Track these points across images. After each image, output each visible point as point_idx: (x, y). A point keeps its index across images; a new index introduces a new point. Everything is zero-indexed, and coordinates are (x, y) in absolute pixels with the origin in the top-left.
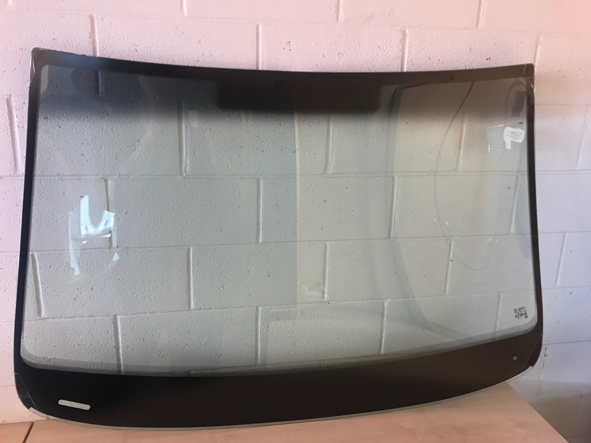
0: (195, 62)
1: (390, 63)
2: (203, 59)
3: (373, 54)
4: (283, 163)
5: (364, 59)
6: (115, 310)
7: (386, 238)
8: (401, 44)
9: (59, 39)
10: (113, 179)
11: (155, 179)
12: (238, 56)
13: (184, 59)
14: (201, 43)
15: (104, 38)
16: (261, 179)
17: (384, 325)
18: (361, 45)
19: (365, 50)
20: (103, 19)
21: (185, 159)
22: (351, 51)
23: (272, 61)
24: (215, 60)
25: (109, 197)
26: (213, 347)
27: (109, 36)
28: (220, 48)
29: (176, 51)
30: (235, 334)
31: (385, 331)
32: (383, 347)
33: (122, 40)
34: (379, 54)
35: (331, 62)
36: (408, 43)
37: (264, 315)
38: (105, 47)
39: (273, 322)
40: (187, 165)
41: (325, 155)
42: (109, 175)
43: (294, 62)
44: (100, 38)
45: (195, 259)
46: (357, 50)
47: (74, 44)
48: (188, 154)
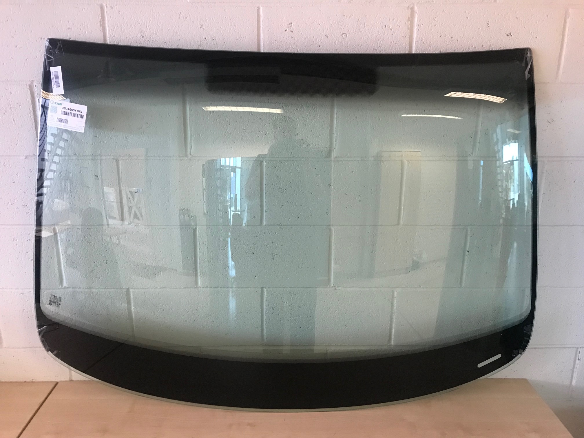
0: (198, 46)
1: (397, 42)
2: (205, 43)
3: (379, 33)
4: (286, 147)
5: (369, 38)
6: (127, 284)
7: (395, 225)
8: (410, 22)
9: (73, 28)
10: (123, 160)
11: (163, 160)
12: (240, 39)
13: (187, 44)
14: (204, 28)
15: (113, 26)
16: (264, 162)
17: (394, 315)
18: (365, 25)
19: (370, 29)
20: (112, 7)
21: (190, 140)
22: (355, 31)
23: (274, 43)
24: (217, 44)
25: (121, 177)
26: (220, 325)
27: (118, 24)
28: (222, 32)
29: (180, 36)
30: (241, 313)
31: (394, 321)
32: (393, 337)
33: (129, 26)
34: (385, 33)
35: (334, 43)
36: (417, 21)
37: (269, 297)
38: (114, 34)
39: (278, 305)
40: (192, 147)
41: (329, 138)
42: (120, 156)
43: (296, 44)
44: (109, 26)
45: (201, 239)
46: (361, 30)
47: (86, 32)
48: (193, 136)
